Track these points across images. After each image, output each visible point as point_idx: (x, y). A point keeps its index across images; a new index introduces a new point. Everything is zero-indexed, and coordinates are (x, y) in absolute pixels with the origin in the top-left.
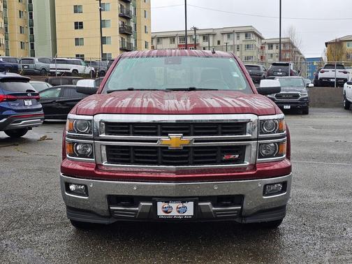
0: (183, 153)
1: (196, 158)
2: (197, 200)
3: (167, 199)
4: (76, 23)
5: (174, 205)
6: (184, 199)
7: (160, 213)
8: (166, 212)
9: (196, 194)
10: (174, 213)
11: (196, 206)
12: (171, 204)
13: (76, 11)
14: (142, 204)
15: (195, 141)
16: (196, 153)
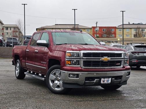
1: (110, 64)
2: (112, 77)
3: (104, 77)
5: (106, 79)
6: (109, 77)
7: (102, 82)
8: (103, 82)
10: (106, 82)
11: (111, 79)
14: (96, 79)
15: (111, 59)
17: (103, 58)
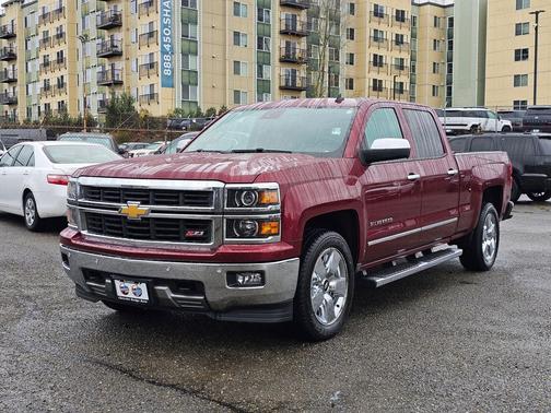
0: (143, 225)
1: (158, 232)
2: (152, 283)
3: (124, 278)
4: (517, 52)
5: (130, 286)
6: (137, 279)
7: (119, 293)
8: (124, 293)
9: (149, 275)
10: (131, 295)
11: (149, 289)
12: (126, 284)
13: (518, 33)
15: (153, 212)
16: (158, 225)
17: (123, 206)
